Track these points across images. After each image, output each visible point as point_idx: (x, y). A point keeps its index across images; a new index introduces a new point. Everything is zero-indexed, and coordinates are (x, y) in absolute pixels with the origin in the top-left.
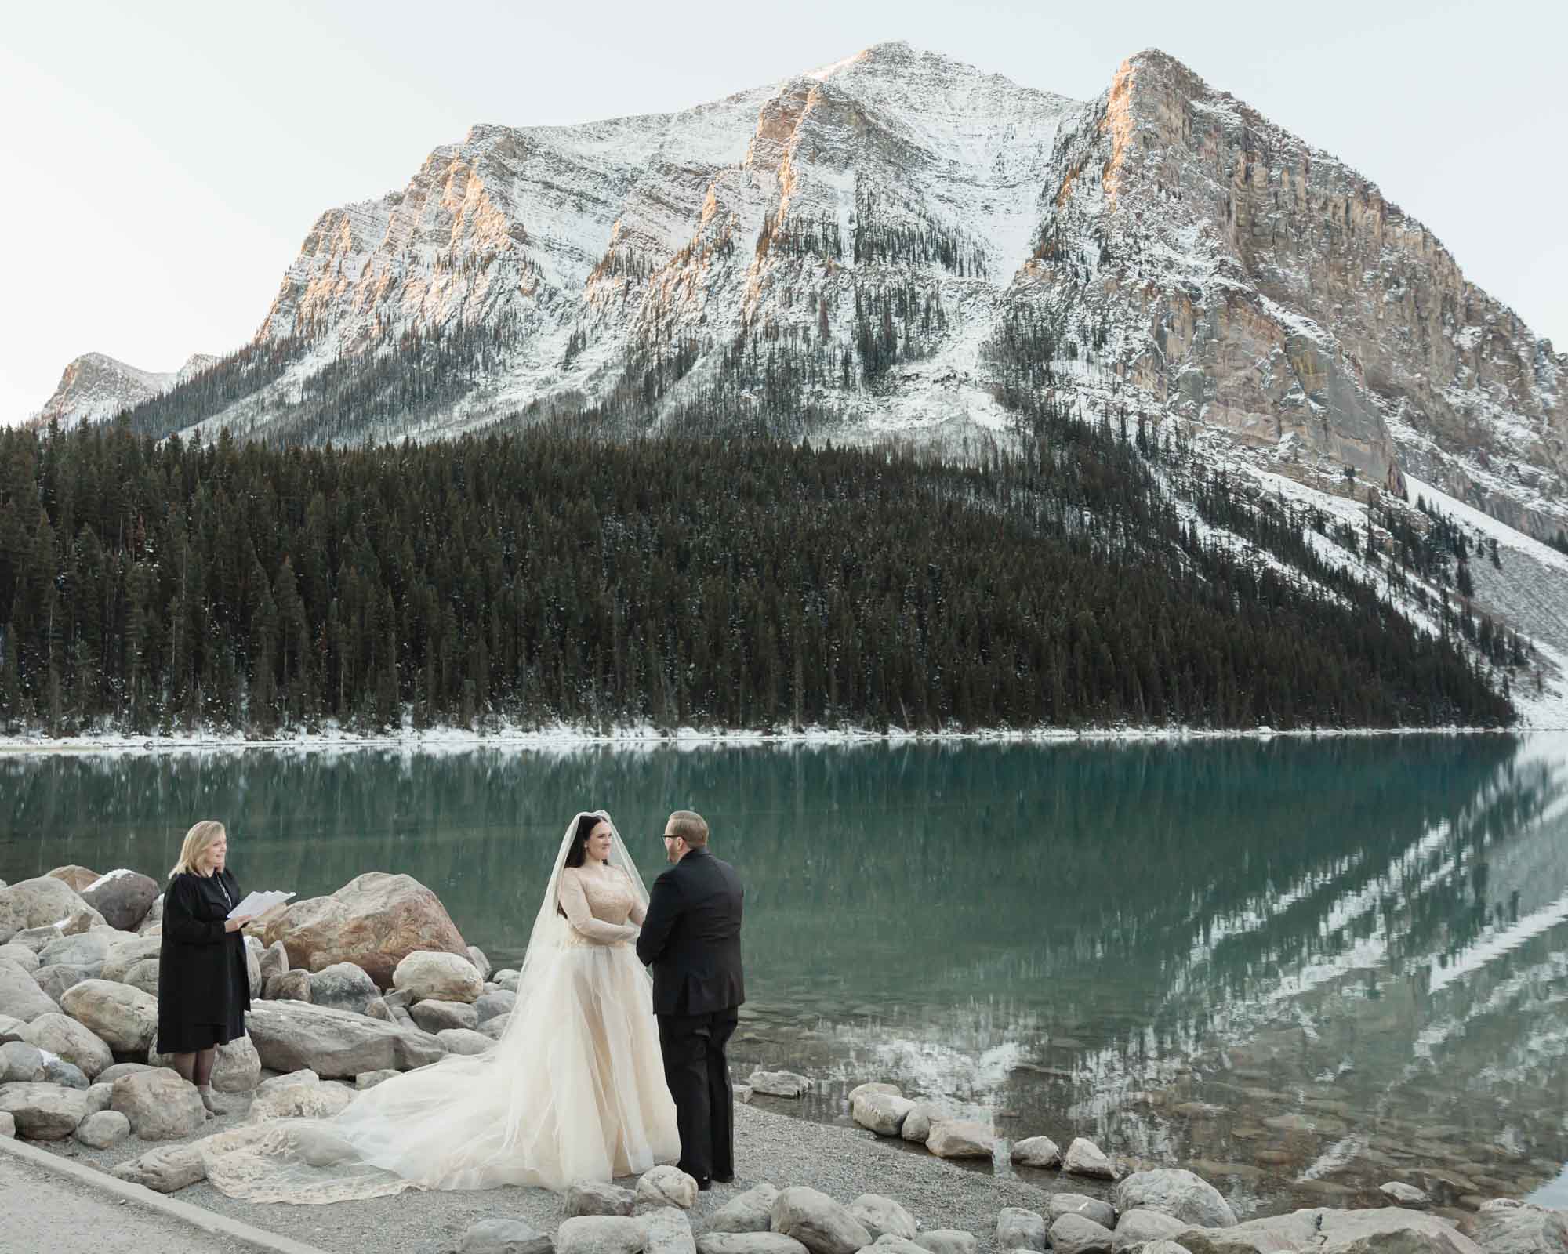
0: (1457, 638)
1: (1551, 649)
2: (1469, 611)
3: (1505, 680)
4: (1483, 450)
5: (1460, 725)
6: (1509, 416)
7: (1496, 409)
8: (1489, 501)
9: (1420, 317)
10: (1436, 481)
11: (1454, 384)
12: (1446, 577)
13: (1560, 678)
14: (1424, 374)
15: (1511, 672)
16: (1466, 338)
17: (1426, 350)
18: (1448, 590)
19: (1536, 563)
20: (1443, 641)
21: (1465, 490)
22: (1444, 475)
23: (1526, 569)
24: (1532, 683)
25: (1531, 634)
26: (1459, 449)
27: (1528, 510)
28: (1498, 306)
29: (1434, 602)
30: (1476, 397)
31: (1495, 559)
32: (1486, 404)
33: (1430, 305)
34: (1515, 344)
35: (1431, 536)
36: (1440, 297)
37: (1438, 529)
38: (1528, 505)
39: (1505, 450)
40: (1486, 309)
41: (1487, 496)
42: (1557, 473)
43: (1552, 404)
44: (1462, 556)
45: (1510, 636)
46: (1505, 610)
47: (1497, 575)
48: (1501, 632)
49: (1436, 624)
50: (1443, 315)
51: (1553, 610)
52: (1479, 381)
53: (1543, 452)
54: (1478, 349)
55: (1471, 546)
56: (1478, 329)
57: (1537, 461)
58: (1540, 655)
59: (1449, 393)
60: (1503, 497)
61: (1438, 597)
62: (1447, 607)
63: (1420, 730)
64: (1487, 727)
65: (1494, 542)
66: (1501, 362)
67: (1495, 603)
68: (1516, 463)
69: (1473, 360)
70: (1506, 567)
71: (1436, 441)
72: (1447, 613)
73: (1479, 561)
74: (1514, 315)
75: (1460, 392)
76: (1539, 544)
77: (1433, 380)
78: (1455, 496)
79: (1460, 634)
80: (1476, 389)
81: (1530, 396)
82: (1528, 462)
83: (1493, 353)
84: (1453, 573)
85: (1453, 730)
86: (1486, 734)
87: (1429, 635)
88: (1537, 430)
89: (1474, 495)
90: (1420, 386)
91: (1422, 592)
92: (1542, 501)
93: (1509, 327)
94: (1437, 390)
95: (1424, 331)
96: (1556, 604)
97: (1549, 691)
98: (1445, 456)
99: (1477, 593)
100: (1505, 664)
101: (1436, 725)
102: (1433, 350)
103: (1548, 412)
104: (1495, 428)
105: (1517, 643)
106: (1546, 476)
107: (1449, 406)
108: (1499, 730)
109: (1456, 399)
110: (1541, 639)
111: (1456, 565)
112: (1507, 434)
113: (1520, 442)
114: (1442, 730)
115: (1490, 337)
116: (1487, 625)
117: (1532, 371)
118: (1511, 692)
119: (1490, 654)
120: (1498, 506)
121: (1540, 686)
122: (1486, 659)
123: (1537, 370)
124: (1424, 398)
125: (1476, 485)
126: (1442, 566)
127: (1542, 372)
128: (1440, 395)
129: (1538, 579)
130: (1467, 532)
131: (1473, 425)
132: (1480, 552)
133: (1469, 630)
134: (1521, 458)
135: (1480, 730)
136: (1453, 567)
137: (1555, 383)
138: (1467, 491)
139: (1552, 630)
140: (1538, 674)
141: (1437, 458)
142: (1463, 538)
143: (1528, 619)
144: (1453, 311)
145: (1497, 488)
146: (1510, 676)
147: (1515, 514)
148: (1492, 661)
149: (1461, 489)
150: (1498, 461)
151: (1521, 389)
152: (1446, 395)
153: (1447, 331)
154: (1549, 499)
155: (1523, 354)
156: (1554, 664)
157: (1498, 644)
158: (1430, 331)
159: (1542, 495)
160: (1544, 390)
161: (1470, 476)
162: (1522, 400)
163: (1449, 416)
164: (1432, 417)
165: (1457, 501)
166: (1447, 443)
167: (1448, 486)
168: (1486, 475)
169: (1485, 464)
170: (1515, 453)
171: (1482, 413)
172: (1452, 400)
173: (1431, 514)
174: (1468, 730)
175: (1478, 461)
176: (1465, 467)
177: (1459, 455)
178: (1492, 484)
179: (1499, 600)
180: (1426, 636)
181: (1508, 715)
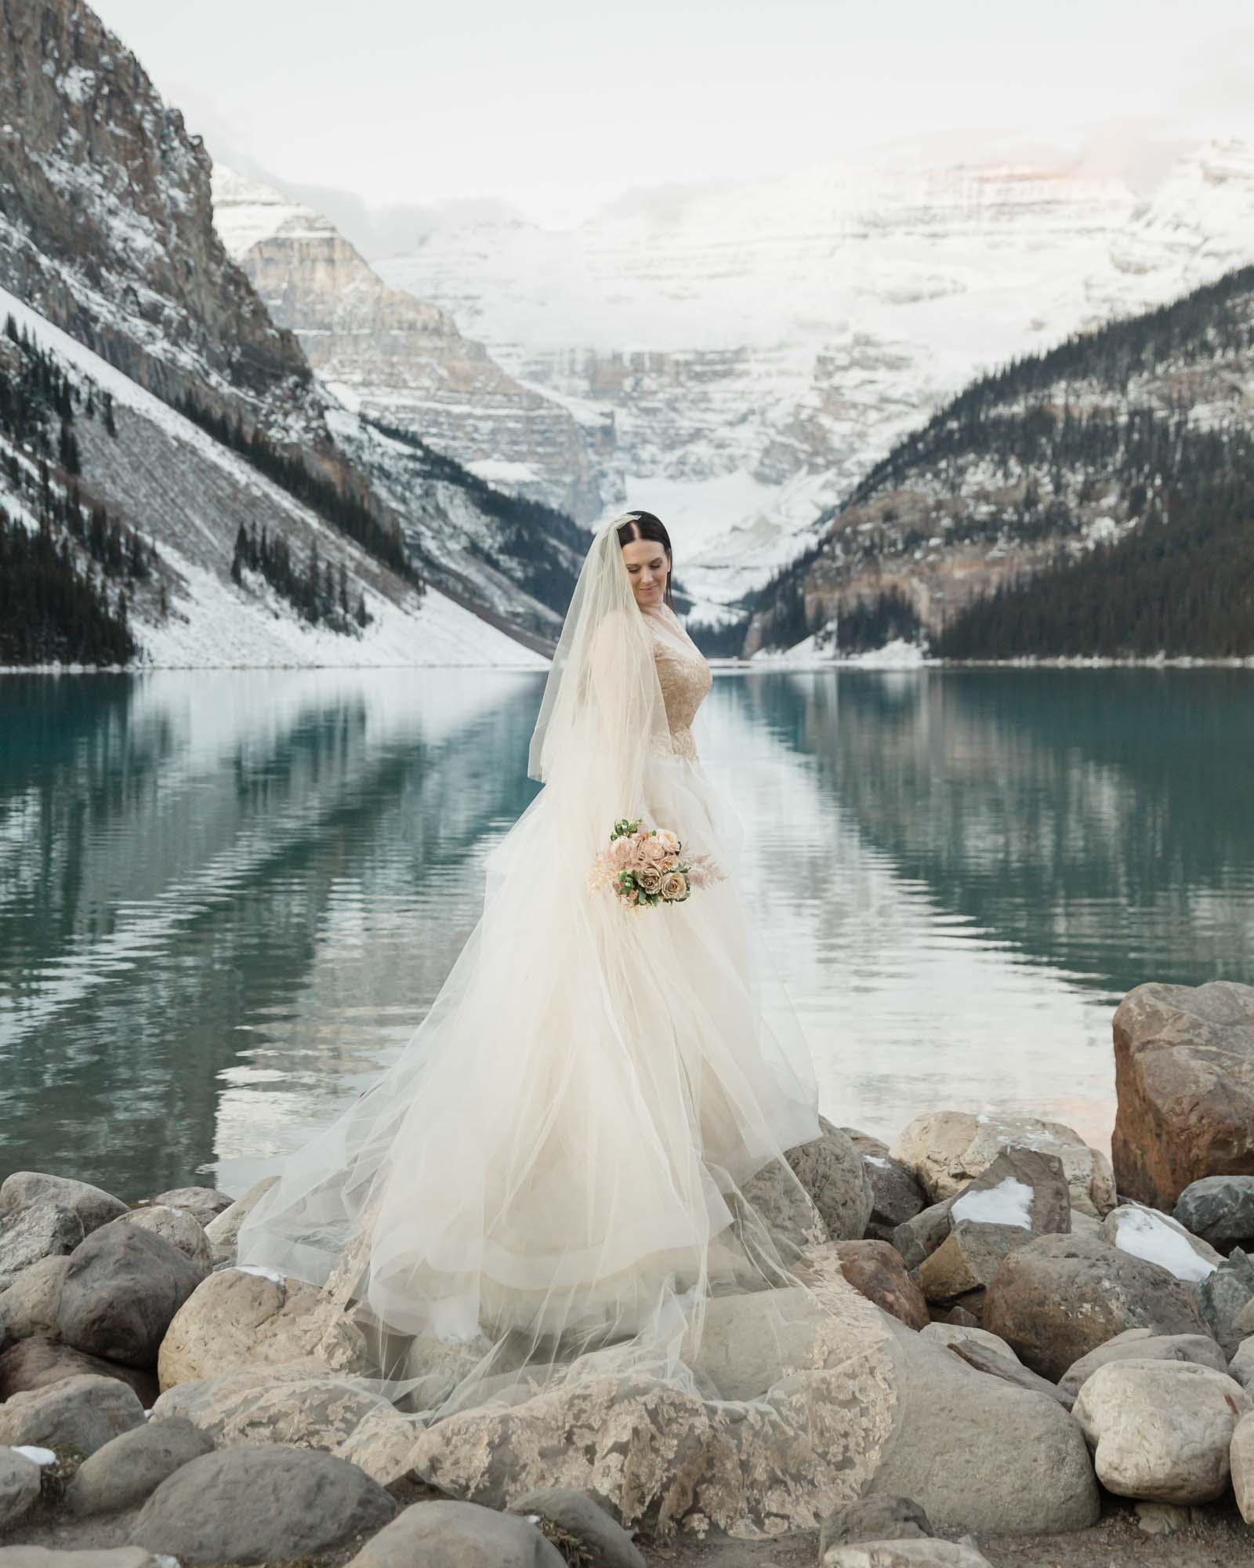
0: (61, 535)
1: (177, 555)
2: (76, 495)
3: (122, 597)
4: (93, 258)
5: (66, 662)
6: (127, 214)
7: (112, 201)
8: (100, 336)
9: (12, 37)
10: (30, 296)
11: (57, 151)
12: (43, 442)
13: (187, 596)
14: (16, 128)
15: (130, 586)
16: (76, 84)
17: (19, 92)
18: (49, 463)
19: (160, 432)
20: (43, 539)
21: (69, 314)
22: (41, 290)
23: (146, 442)
24: (154, 602)
25: (153, 533)
26: (62, 253)
27: (149, 356)
28: (115, 45)
29: (30, 479)
30: (87, 178)
31: (109, 423)
32: (98, 190)
33: (26, 20)
34: (138, 107)
35: (25, 379)
36: (39, 11)
37: (34, 372)
38: (149, 349)
39: (122, 265)
40: (102, 46)
41: (98, 328)
42: (185, 307)
43: (183, 207)
44: (67, 415)
45: (128, 534)
46: (120, 496)
47: (112, 448)
48: (117, 529)
49: (33, 513)
50: (44, 42)
51: (180, 500)
52: (90, 154)
53: (169, 274)
54: (90, 106)
55: (78, 401)
56: (90, 74)
57: (160, 286)
58: (164, 563)
59: (51, 165)
60: (118, 333)
61: (35, 473)
62: (46, 488)
63: (14, 670)
64: (100, 664)
65: (108, 397)
66: (119, 132)
67: (108, 486)
68: (136, 286)
69: (82, 119)
70: (123, 435)
71: (32, 236)
72: (46, 496)
73: (87, 424)
74: (137, 64)
75: (65, 165)
76: (164, 407)
77: (28, 140)
78: (56, 324)
79: (65, 530)
80: (86, 165)
81: (156, 190)
82: (150, 285)
83: (109, 115)
84: (53, 438)
85: (56, 669)
86: (99, 675)
87: (24, 530)
88: (162, 240)
89: (79, 323)
90: (11, 145)
91: (13, 464)
92: (166, 345)
93: (131, 81)
94: (34, 157)
95: (17, 60)
96: (183, 492)
97: (174, 614)
98: (44, 261)
99: (85, 470)
100: (121, 574)
101: (36, 661)
102: (30, 94)
103: (177, 216)
104: (110, 229)
105: (137, 545)
106: (172, 310)
107: (49, 185)
108: (115, 669)
109: (59, 174)
110: (165, 541)
111: (58, 426)
112: (125, 240)
113: (141, 255)
114: (42, 669)
115: (106, 90)
116: (99, 517)
117: (158, 153)
118: (129, 615)
119: (102, 560)
120: (111, 344)
121: (164, 607)
122: (98, 567)
123: (164, 153)
124: (16, 165)
125: (84, 311)
126: (39, 426)
127: (171, 156)
128: (37, 166)
129: (162, 456)
130: (74, 379)
131: (81, 220)
132: (90, 410)
133: (76, 525)
134: (142, 279)
135: (91, 669)
136: (54, 429)
137: (186, 176)
138: (72, 318)
139: (178, 528)
140: (163, 591)
141: (31, 261)
142: (68, 387)
143: (148, 511)
144: (57, 38)
145: (110, 318)
146: (127, 593)
147: (133, 359)
148: (106, 571)
149: (63, 314)
150: (113, 278)
151: (143, 175)
152: (45, 167)
153: (48, 68)
154: (175, 343)
155: (148, 125)
156: (180, 577)
157: (114, 545)
158: (26, 62)
159: (167, 335)
160: (173, 184)
161: (77, 296)
162: (145, 192)
163: (50, 200)
164: (27, 198)
165: (58, 331)
166: (45, 242)
167: (46, 306)
168: (96, 297)
169: (95, 281)
170: (134, 270)
171: (93, 203)
172: (54, 176)
173: (26, 347)
174: (76, 669)
175: (86, 274)
176: (70, 281)
177: (62, 262)
178: (104, 311)
179: (114, 482)
180: (19, 529)
181: (123, 647)
